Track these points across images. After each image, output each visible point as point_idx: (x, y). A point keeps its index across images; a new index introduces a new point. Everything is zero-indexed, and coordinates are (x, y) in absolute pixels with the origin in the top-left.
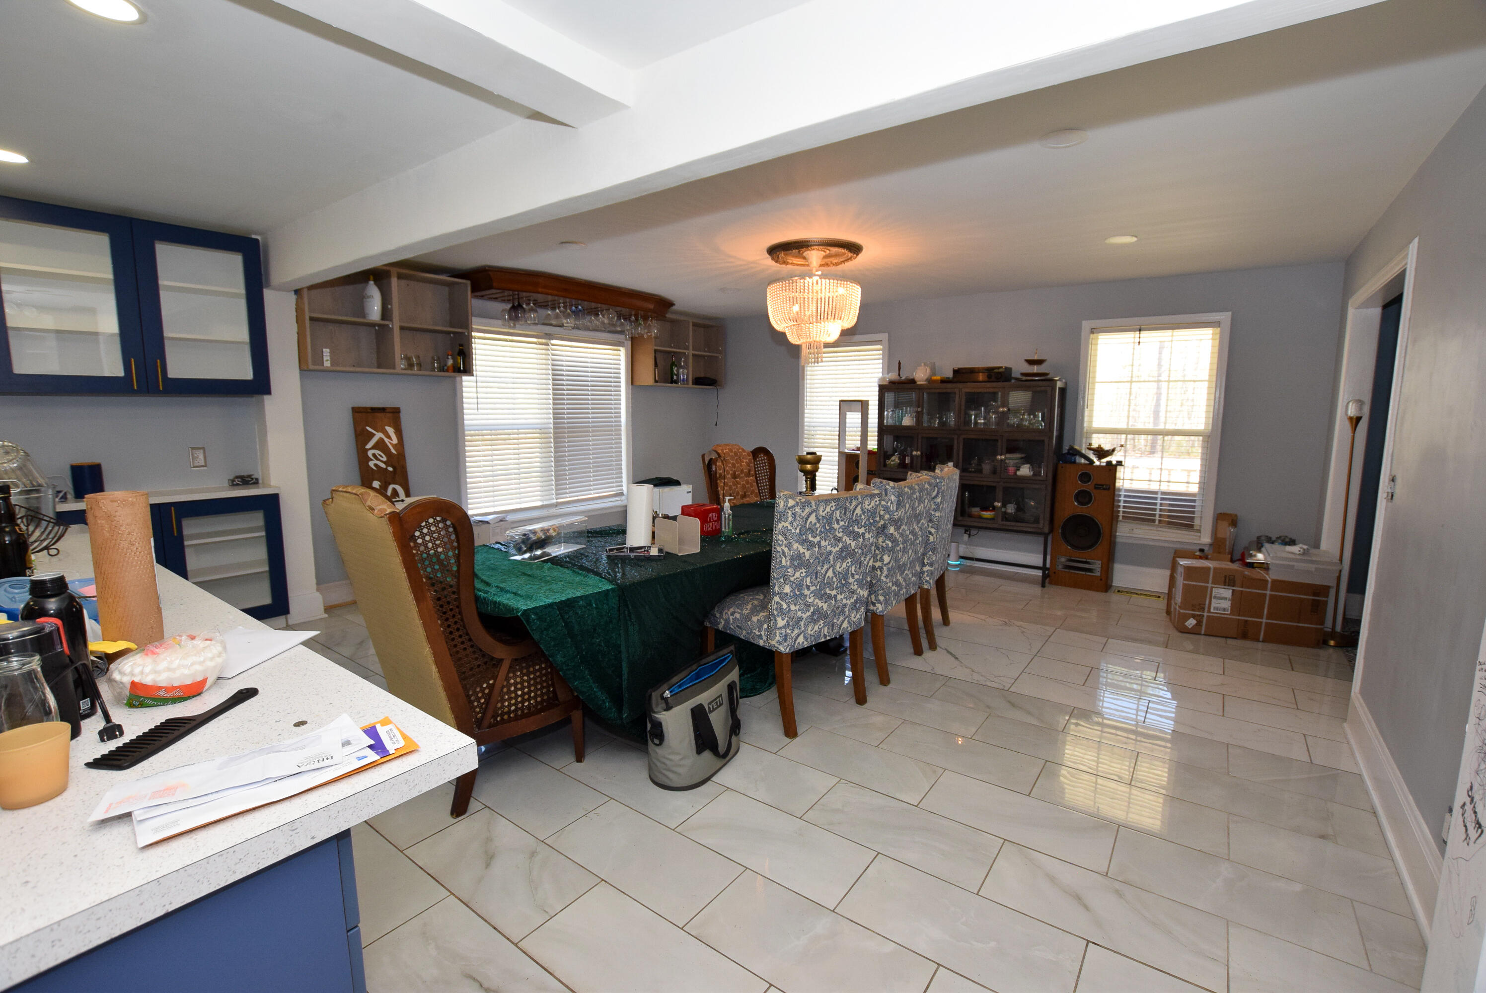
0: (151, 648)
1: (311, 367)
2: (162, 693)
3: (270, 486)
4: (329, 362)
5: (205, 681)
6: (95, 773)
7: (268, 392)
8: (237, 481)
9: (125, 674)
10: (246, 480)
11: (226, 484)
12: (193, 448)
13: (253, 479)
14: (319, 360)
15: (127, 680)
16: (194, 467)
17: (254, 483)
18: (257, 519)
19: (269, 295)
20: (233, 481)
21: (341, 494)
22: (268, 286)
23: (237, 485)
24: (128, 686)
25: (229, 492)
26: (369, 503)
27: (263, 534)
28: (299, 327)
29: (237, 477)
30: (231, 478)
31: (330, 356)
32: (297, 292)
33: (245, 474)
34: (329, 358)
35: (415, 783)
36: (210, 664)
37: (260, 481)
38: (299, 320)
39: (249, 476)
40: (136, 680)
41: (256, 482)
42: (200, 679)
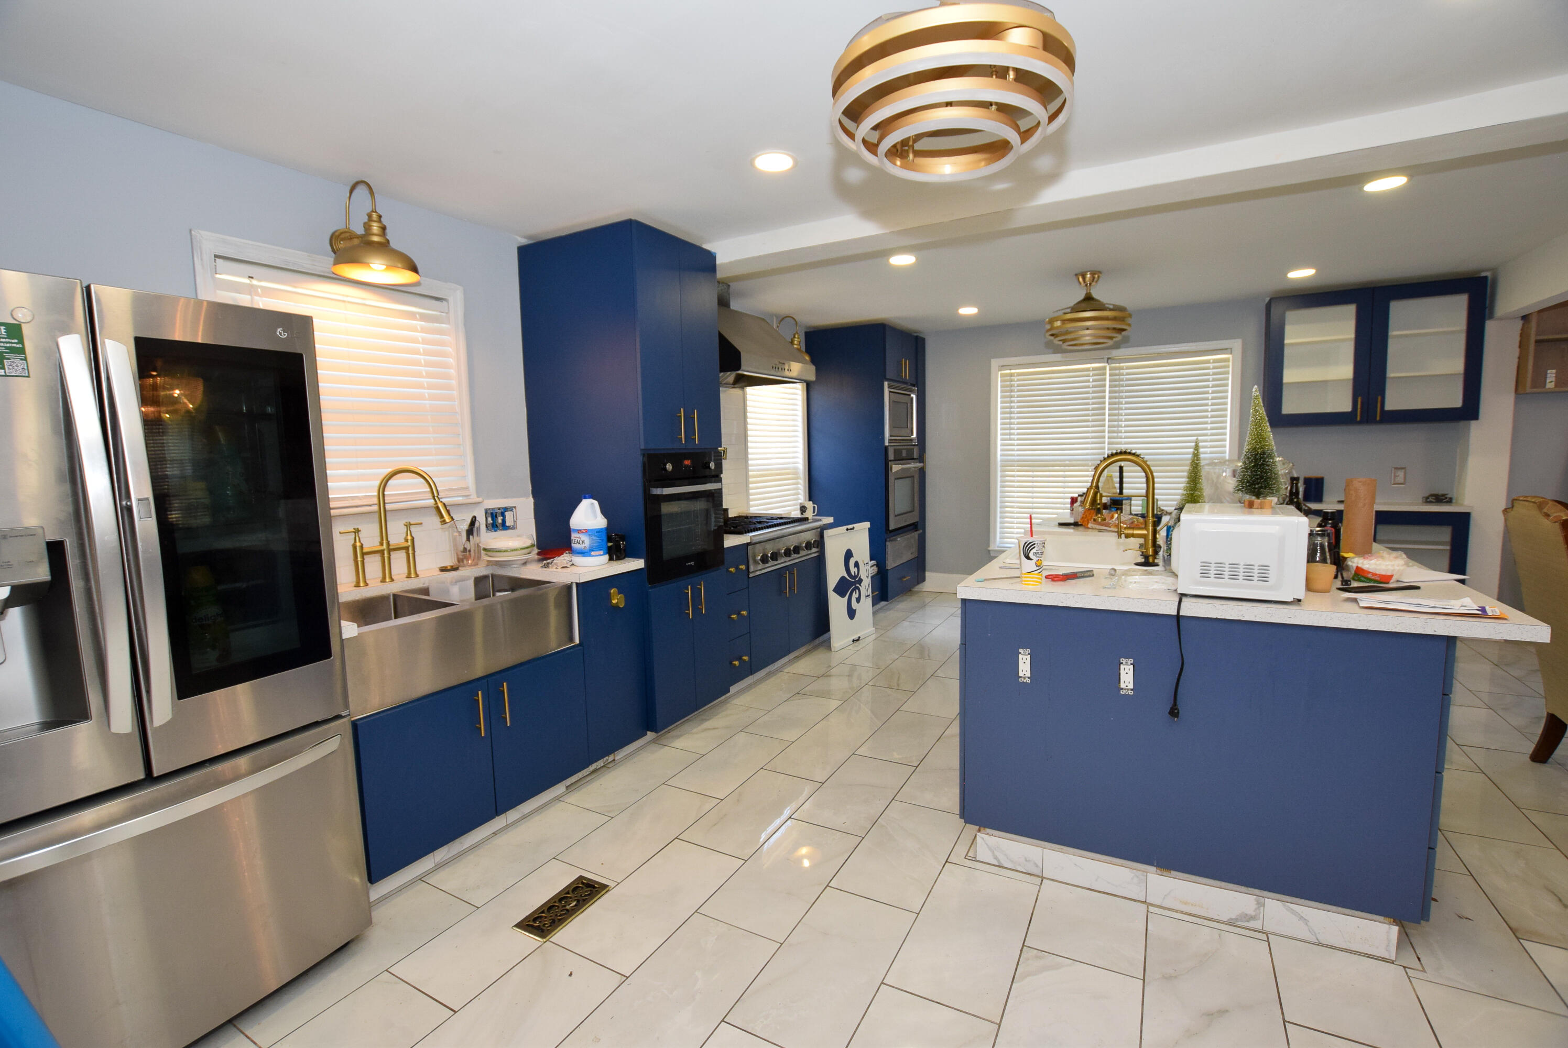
0: (1367, 556)
1: (1529, 390)
2: (1370, 576)
3: (1462, 505)
4: (1553, 383)
5: (1391, 576)
6: (1339, 591)
7: (1476, 417)
8: (1430, 499)
9: (1354, 563)
10: (1439, 499)
11: (1420, 501)
12: (1395, 468)
13: (1446, 498)
14: (1540, 379)
15: (1355, 565)
16: (1394, 484)
17: (1447, 502)
18: (1445, 534)
19: (1491, 327)
20: (1427, 498)
21: (1521, 502)
22: (1491, 316)
23: (1431, 502)
24: (1355, 568)
25: (1421, 507)
26: (1545, 510)
27: (1448, 548)
28: (1521, 353)
29: (1432, 495)
30: (1427, 495)
31: (1556, 377)
32: (1525, 318)
33: (1440, 493)
34: (1553, 379)
35: (1500, 631)
36: (1397, 568)
37: (1454, 501)
38: (1522, 345)
39: (1443, 495)
40: (1360, 566)
41: (1450, 501)
42: (1389, 573)
